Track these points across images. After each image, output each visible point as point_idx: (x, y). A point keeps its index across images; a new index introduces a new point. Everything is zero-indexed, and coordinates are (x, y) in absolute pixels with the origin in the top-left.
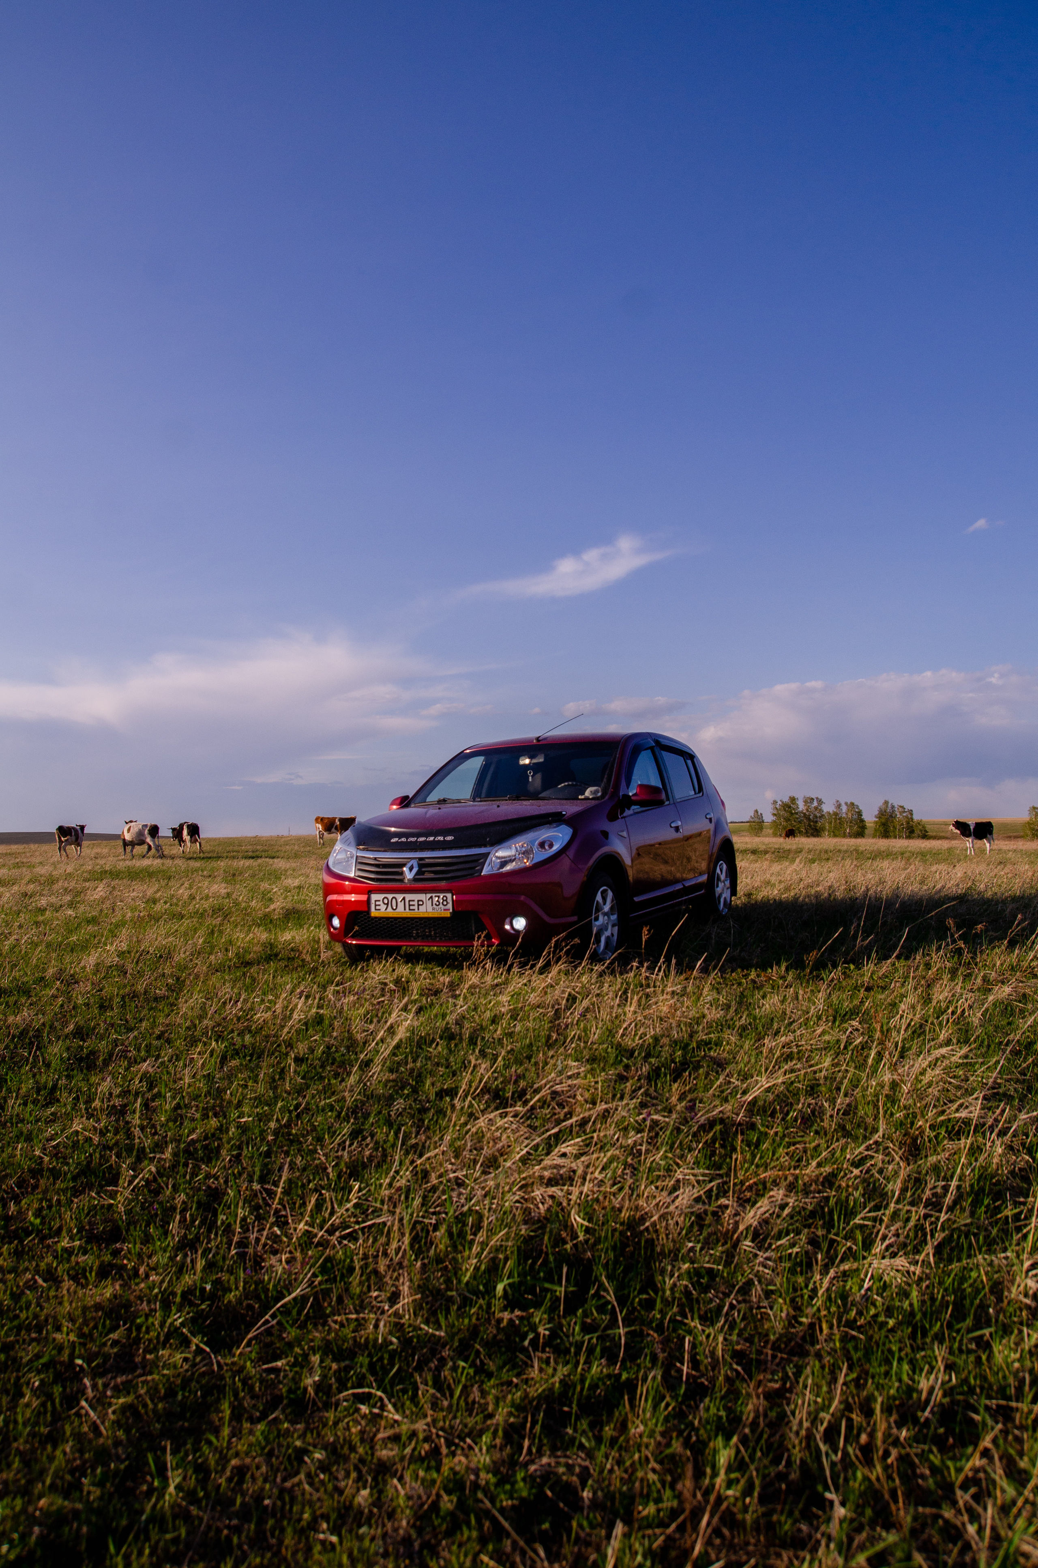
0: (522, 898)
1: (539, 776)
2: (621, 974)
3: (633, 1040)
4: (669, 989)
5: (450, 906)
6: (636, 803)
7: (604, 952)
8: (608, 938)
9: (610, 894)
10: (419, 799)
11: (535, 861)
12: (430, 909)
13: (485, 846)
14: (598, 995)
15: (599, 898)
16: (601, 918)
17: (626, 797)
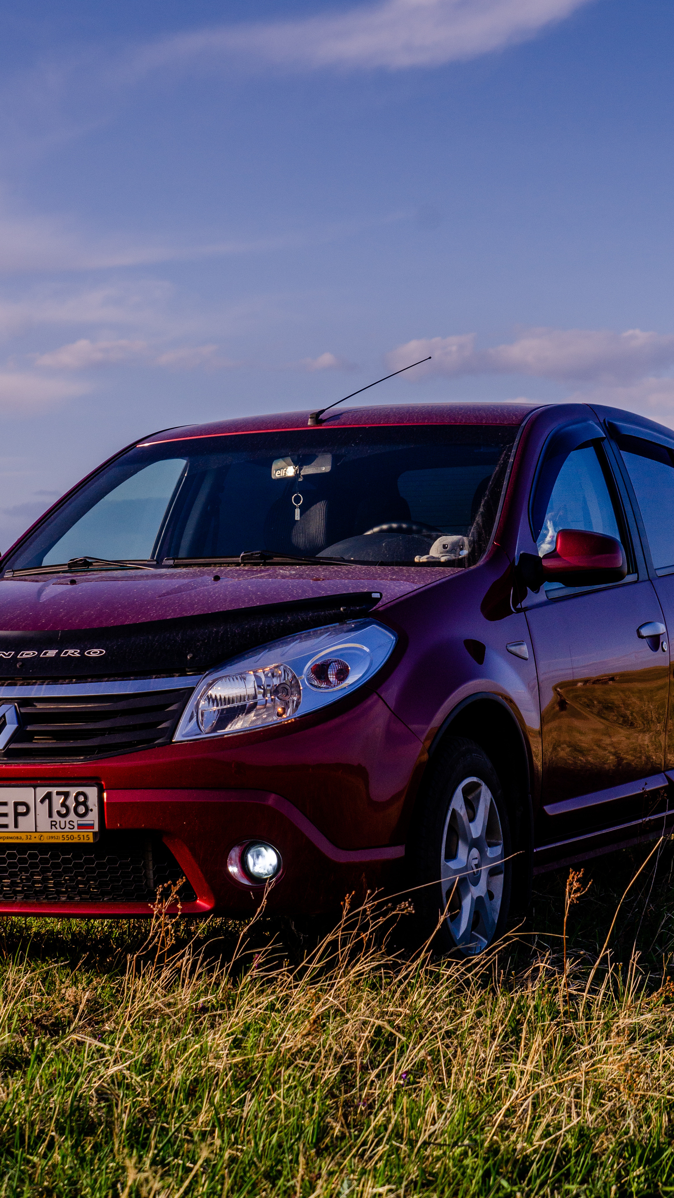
0: (271, 800)
1: (319, 510)
2: (509, 988)
3: (529, 1140)
4: (623, 1022)
5: (93, 817)
6: (554, 576)
7: (468, 937)
8: (478, 902)
9: (486, 796)
10: (26, 556)
11: (303, 710)
12: (44, 825)
13: (183, 674)
14: (449, 1034)
15: (458, 803)
16: (462, 850)
17: (531, 559)
